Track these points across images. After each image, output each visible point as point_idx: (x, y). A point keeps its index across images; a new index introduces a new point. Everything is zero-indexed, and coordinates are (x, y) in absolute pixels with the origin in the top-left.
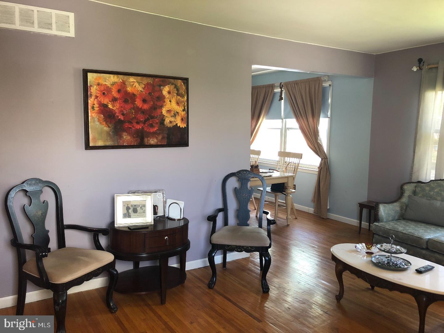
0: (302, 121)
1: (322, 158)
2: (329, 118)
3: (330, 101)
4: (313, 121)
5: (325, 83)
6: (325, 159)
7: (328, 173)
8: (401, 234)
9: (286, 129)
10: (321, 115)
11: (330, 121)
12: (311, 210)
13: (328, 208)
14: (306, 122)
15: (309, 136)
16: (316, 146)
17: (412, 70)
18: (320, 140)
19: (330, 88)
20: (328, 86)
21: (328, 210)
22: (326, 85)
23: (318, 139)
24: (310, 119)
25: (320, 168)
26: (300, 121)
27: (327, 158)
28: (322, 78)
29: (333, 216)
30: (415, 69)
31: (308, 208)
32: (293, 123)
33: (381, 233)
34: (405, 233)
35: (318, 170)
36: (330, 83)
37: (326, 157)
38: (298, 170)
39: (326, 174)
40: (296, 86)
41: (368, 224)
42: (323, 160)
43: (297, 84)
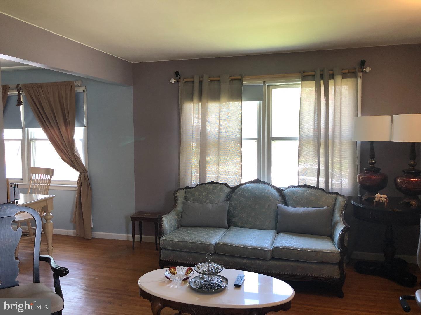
0: (52, 130)
1: (81, 172)
2: (86, 127)
3: (85, 108)
4: (67, 130)
5: (78, 89)
6: (84, 172)
7: (89, 189)
8: (190, 244)
9: (29, 140)
10: (76, 124)
11: (86, 130)
12: (71, 232)
13: (92, 226)
14: (57, 133)
15: (63, 148)
16: (73, 159)
17: (170, 81)
18: (77, 152)
19: (84, 94)
20: (82, 92)
21: (93, 229)
22: (79, 90)
23: (74, 151)
24: (63, 129)
25: (79, 183)
26: (49, 131)
27: (86, 172)
28: (74, 83)
29: (99, 234)
30: (173, 81)
31: (66, 230)
32: (38, 132)
33: (169, 248)
34: (194, 243)
35: (77, 186)
36: (83, 88)
37: (85, 170)
38: (50, 188)
39: (88, 190)
40: (40, 89)
41: (139, 236)
42: (83, 174)
43: (41, 87)
